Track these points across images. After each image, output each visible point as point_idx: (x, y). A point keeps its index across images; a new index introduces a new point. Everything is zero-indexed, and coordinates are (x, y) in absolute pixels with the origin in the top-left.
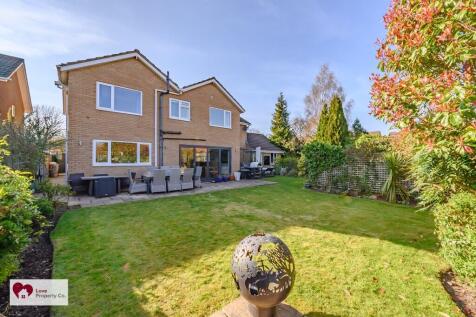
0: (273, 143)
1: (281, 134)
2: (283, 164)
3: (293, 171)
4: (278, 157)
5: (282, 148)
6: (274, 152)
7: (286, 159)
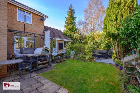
0: (66, 35)
1: (71, 29)
2: (72, 49)
3: (81, 55)
4: (69, 44)
5: (71, 38)
6: (66, 40)
7: (74, 45)
